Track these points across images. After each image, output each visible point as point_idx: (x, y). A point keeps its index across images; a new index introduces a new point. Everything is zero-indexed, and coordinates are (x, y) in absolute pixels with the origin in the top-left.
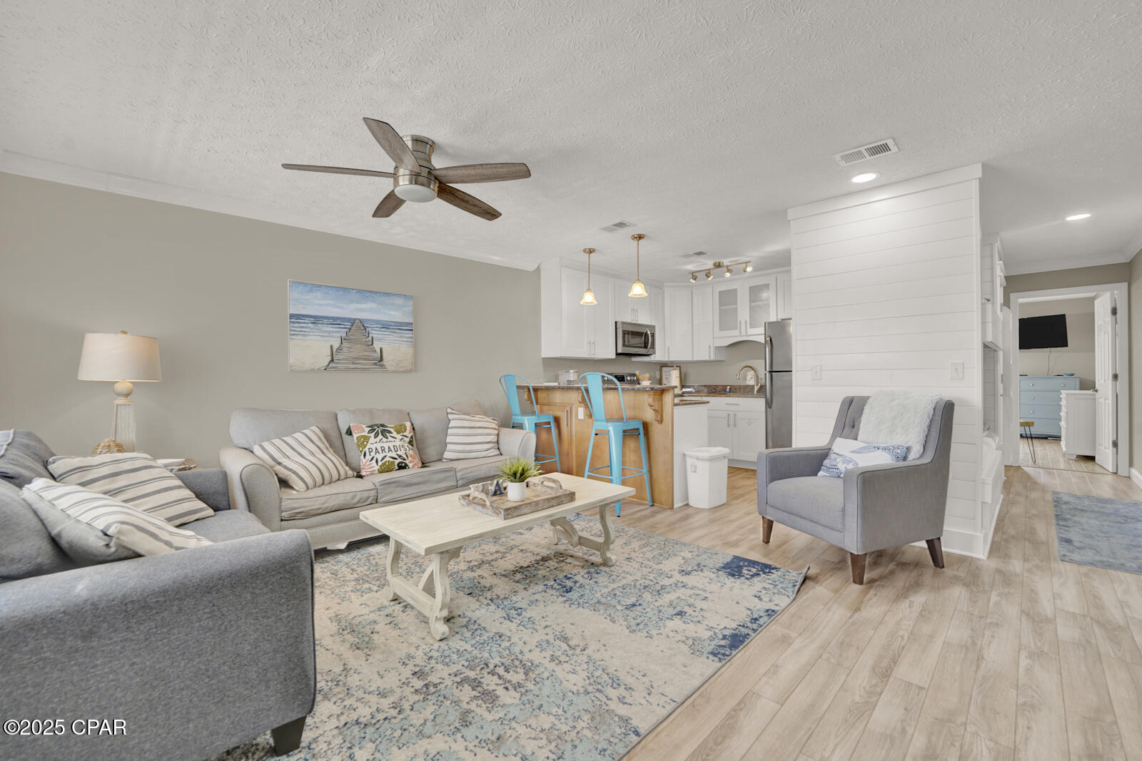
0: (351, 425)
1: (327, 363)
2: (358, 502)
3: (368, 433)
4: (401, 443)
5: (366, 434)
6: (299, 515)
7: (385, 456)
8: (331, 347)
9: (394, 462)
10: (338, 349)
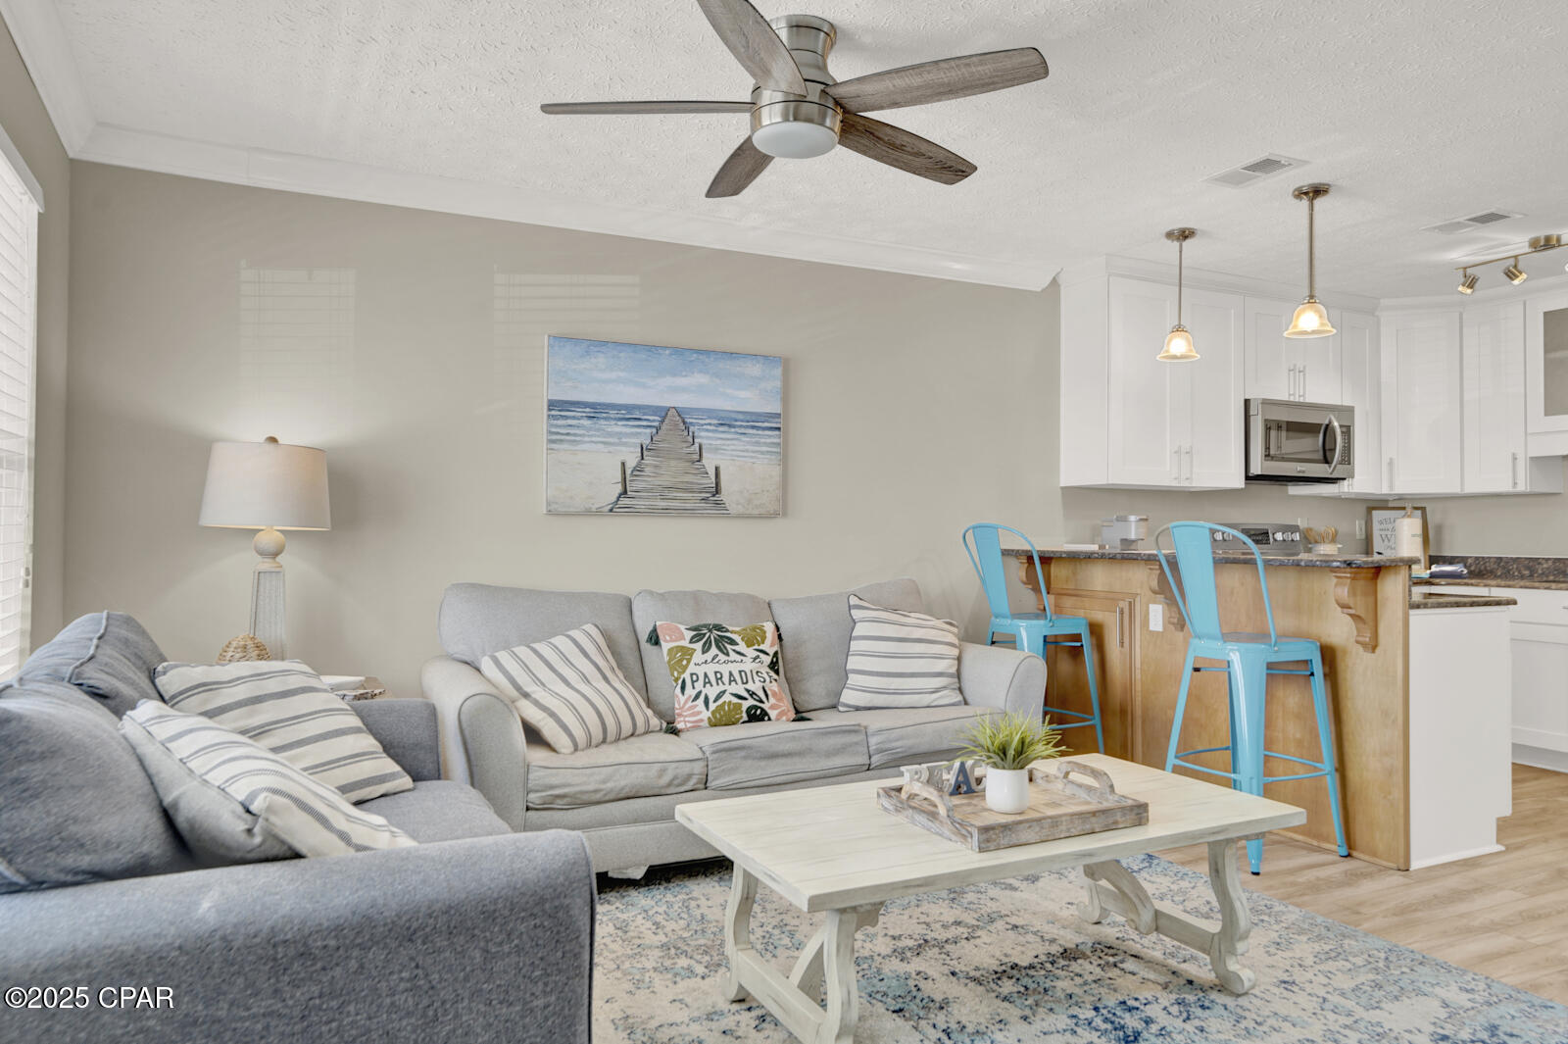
0: (658, 624)
1: (614, 499)
2: (669, 785)
3: (691, 642)
4: (755, 666)
5: (685, 643)
6: (559, 801)
7: (724, 692)
8: (623, 464)
9: (740, 705)
10: (634, 469)
